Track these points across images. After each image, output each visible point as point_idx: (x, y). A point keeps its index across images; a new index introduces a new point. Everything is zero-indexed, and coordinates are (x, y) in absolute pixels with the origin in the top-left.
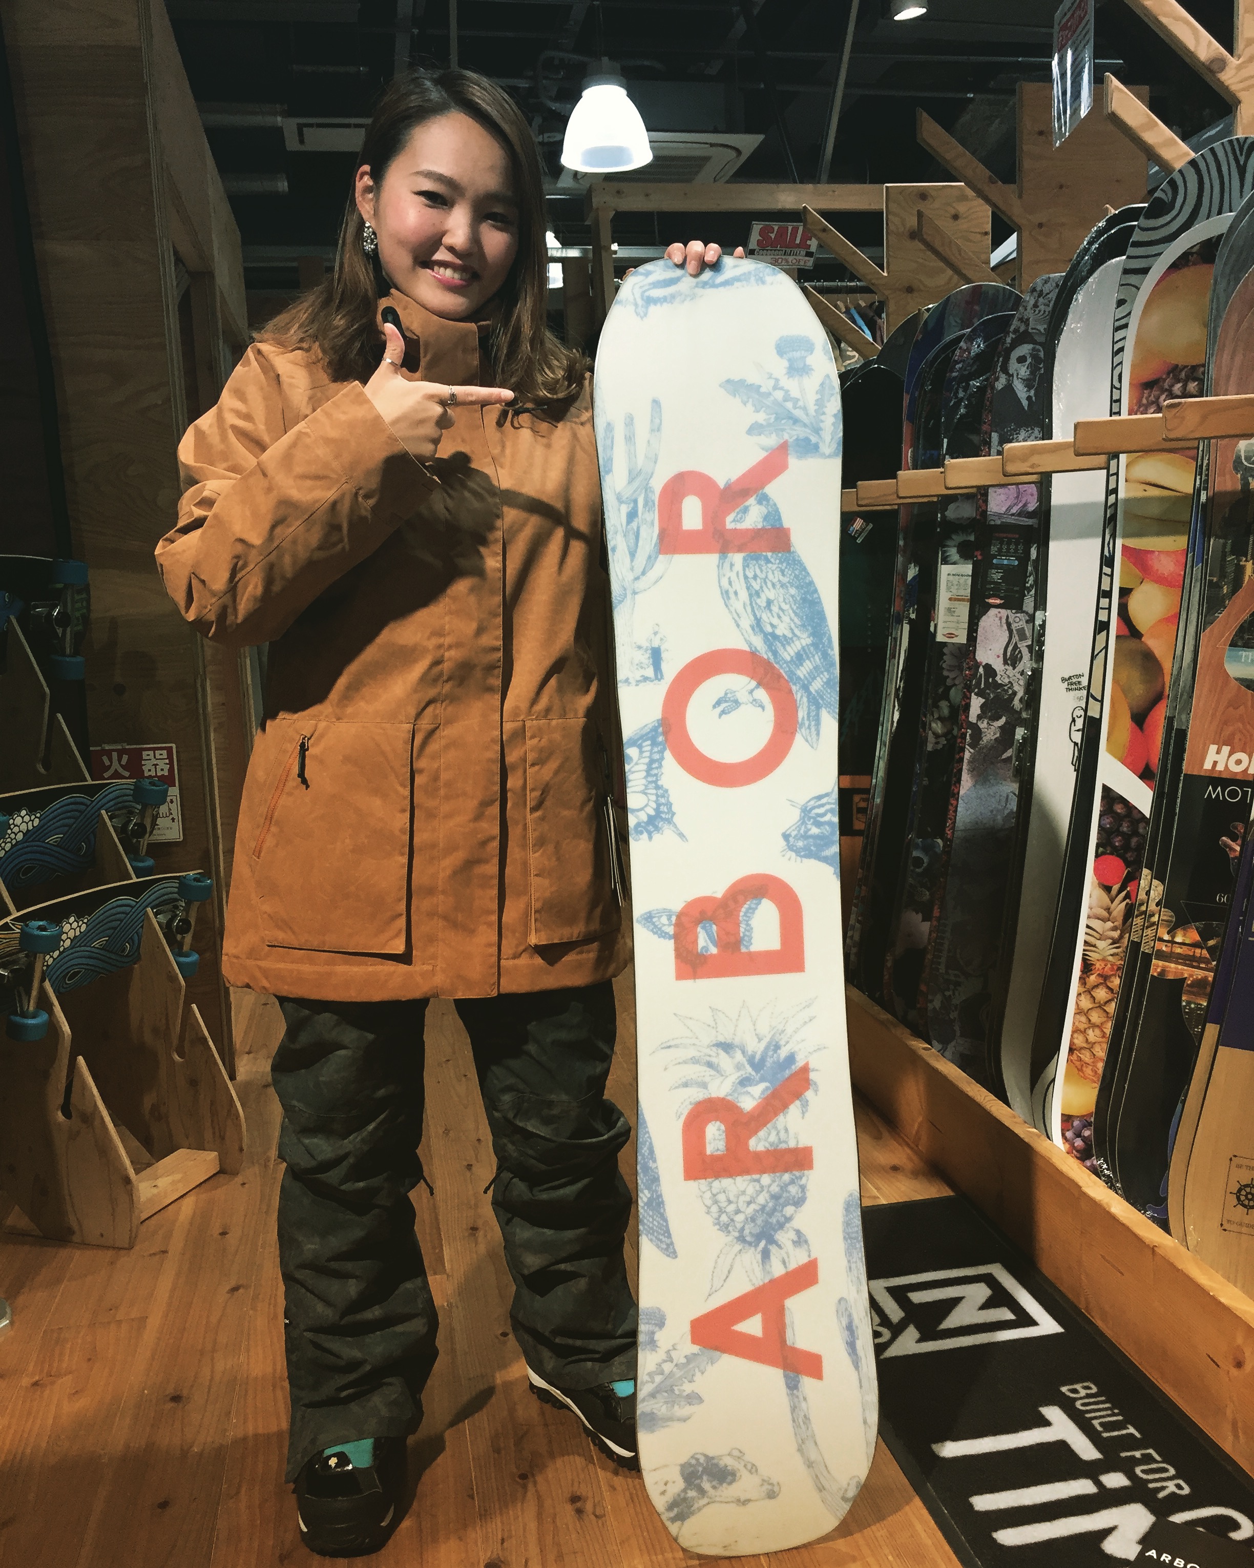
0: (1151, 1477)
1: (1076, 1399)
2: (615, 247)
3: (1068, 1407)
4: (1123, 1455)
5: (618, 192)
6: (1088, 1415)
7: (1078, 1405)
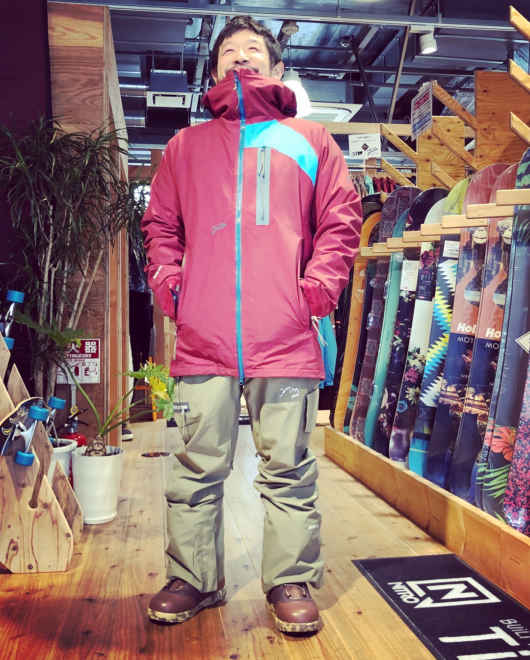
1: (507, 625)
3: (504, 628)
6: (513, 631)
7: (508, 627)
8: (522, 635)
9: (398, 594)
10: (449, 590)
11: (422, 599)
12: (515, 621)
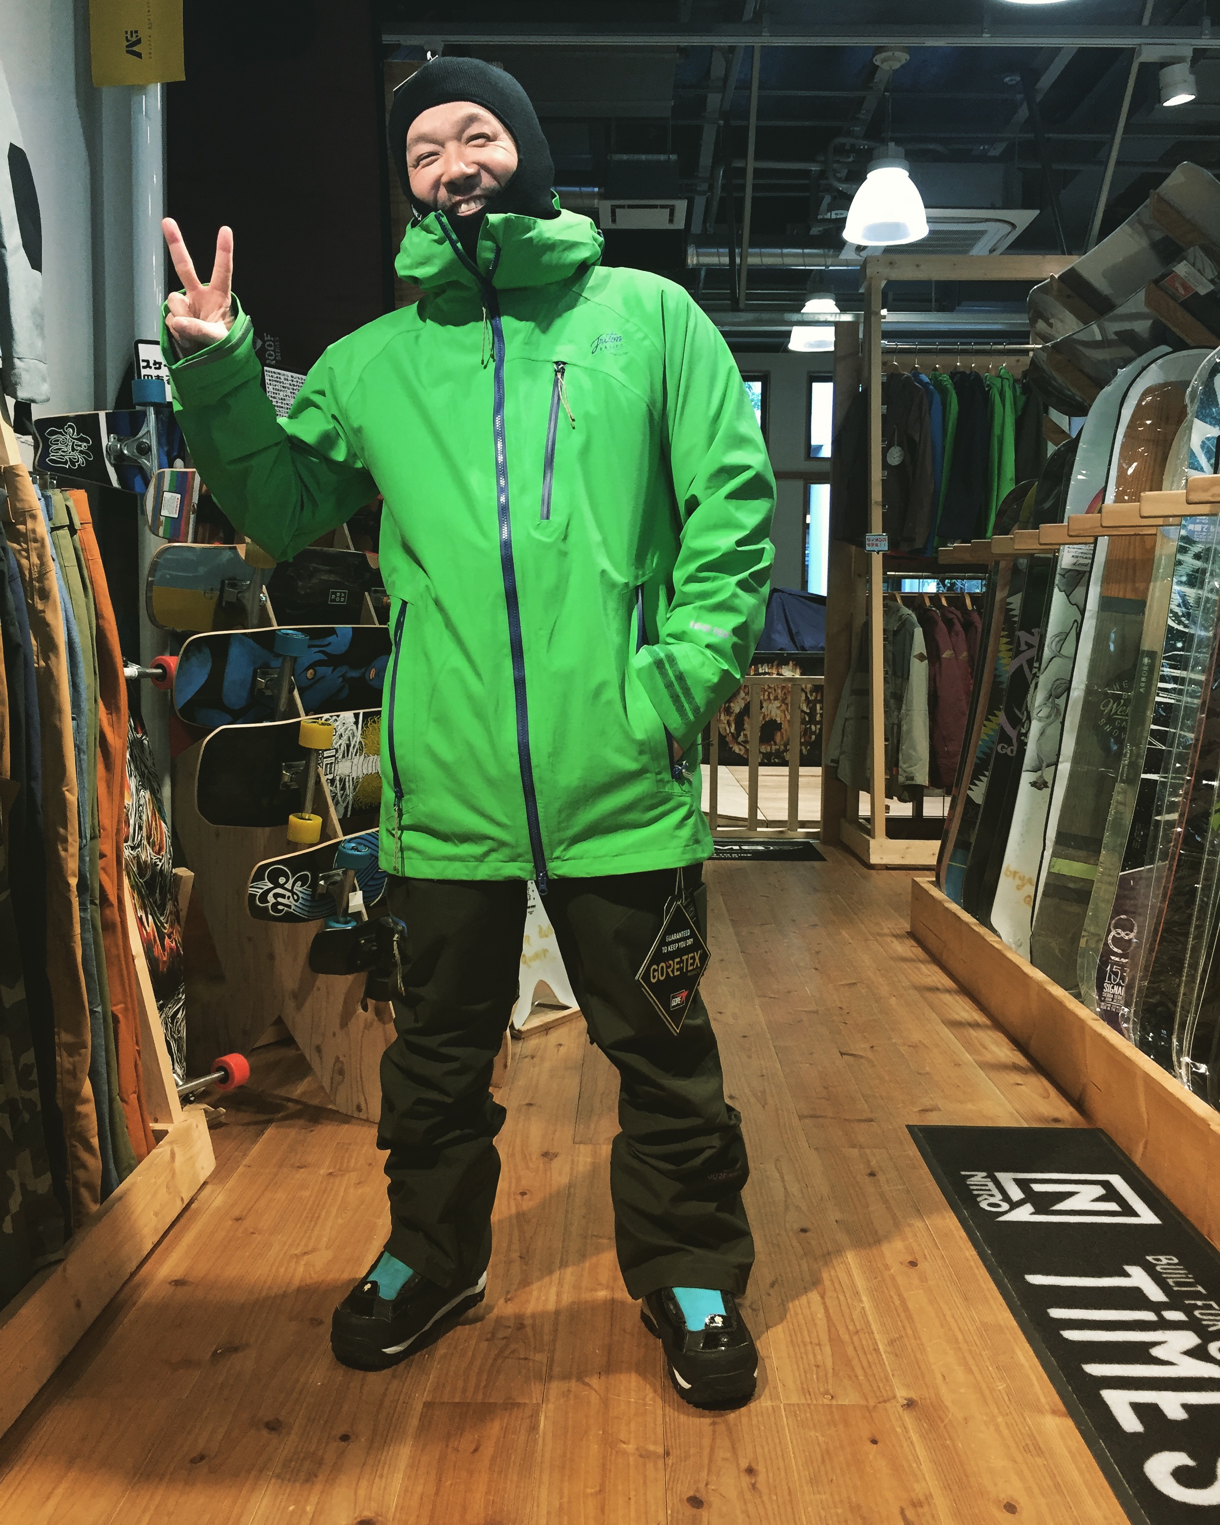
0: (1205, 1317)
1: (1157, 1265)
2: (884, 312)
3: (1150, 1270)
4: (1187, 1302)
5: (891, 263)
6: (1164, 1276)
7: (1158, 1268)
8: (1178, 1284)
9: (975, 1192)
10: (1071, 1194)
11: (1014, 1205)
12: (1176, 1261)
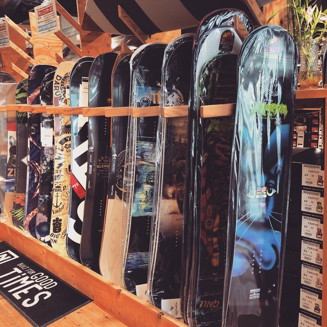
0: (29, 272)
7: (20, 266)
8: (24, 268)
12: (23, 264)
